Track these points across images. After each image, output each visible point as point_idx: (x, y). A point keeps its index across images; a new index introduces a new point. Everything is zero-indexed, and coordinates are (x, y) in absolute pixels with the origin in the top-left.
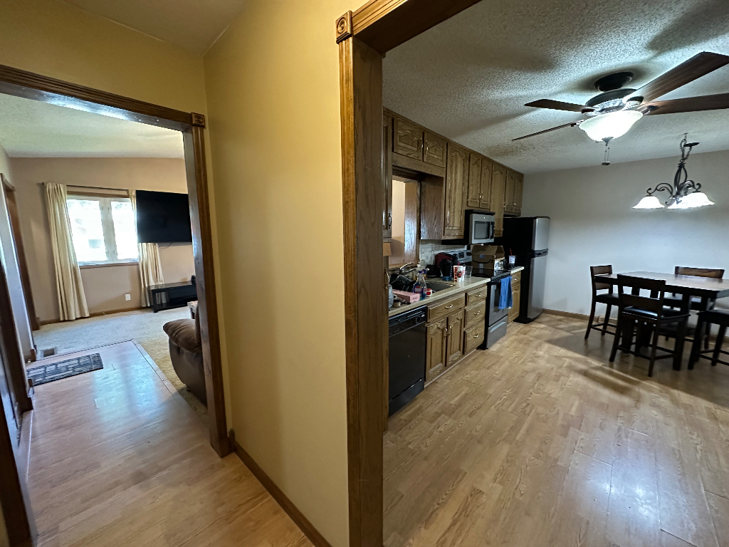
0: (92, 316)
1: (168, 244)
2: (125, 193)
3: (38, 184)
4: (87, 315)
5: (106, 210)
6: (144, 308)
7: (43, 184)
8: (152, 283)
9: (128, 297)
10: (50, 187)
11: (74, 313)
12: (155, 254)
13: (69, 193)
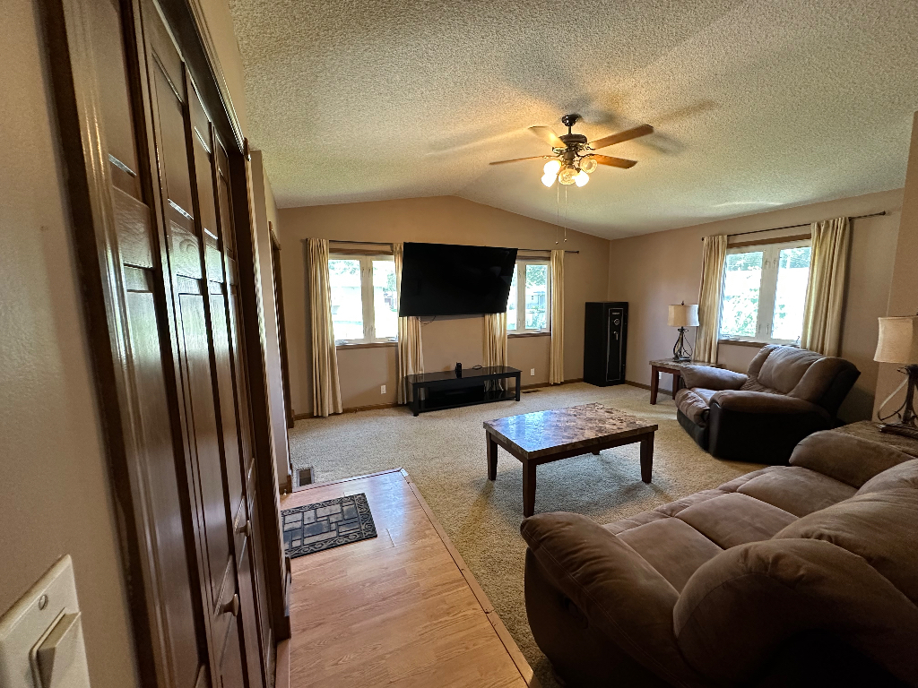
0: (345, 411)
1: (432, 318)
2: (388, 248)
3: (302, 241)
4: (341, 411)
5: (367, 272)
6: (400, 405)
7: (307, 240)
8: (411, 372)
9: (383, 389)
10: (313, 244)
11: (328, 409)
12: (417, 332)
13: (332, 251)
